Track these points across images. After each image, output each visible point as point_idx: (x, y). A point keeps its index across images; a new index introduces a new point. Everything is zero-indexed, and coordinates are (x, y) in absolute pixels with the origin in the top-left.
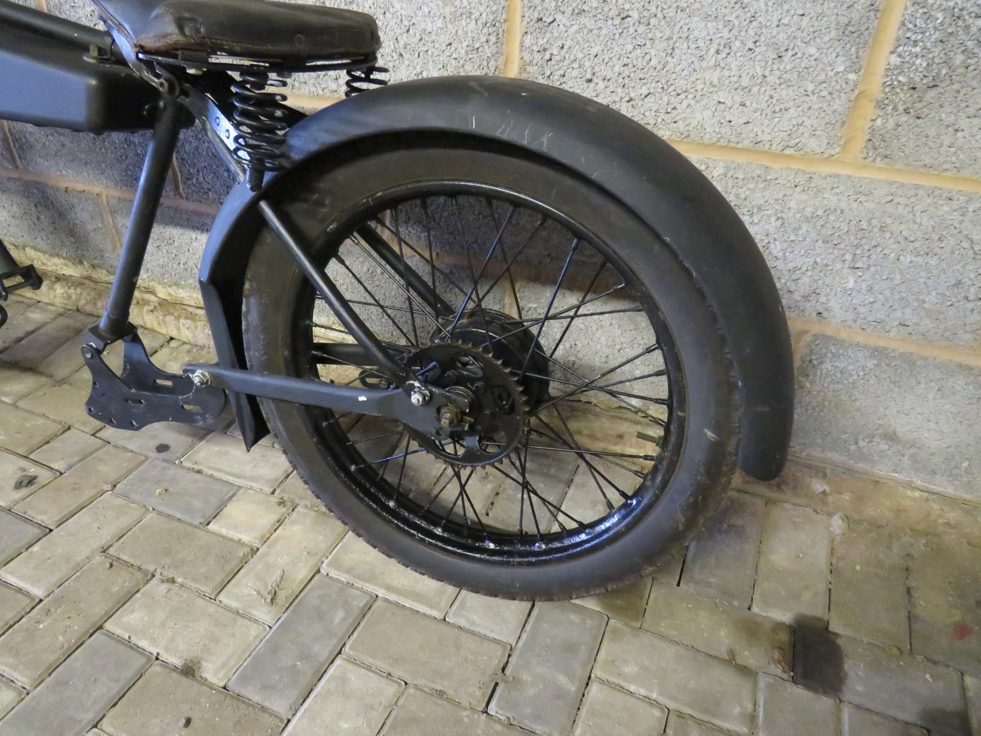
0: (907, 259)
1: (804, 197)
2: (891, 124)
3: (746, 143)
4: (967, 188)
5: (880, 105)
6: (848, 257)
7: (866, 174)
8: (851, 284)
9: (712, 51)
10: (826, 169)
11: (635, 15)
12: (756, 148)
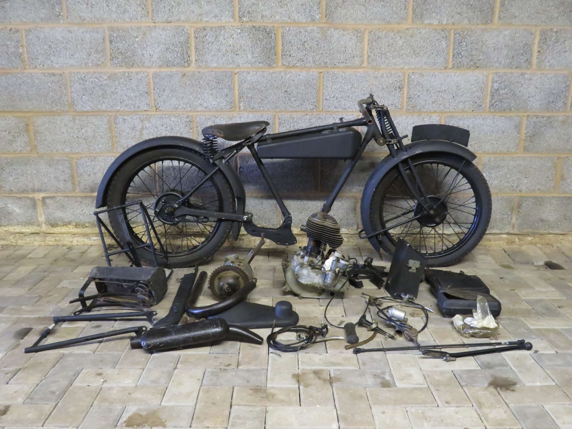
0: (536, 173)
1: (513, 162)
2: (527, 144)
3: (499, 152)
4: (545, 156)
5: (525, 140)
6: (524, 175)
7: (524, 155)
8: (526, 181)
9: (489, 133)
10: (517, 155)
11: (471, 126)
12: (501, 153)
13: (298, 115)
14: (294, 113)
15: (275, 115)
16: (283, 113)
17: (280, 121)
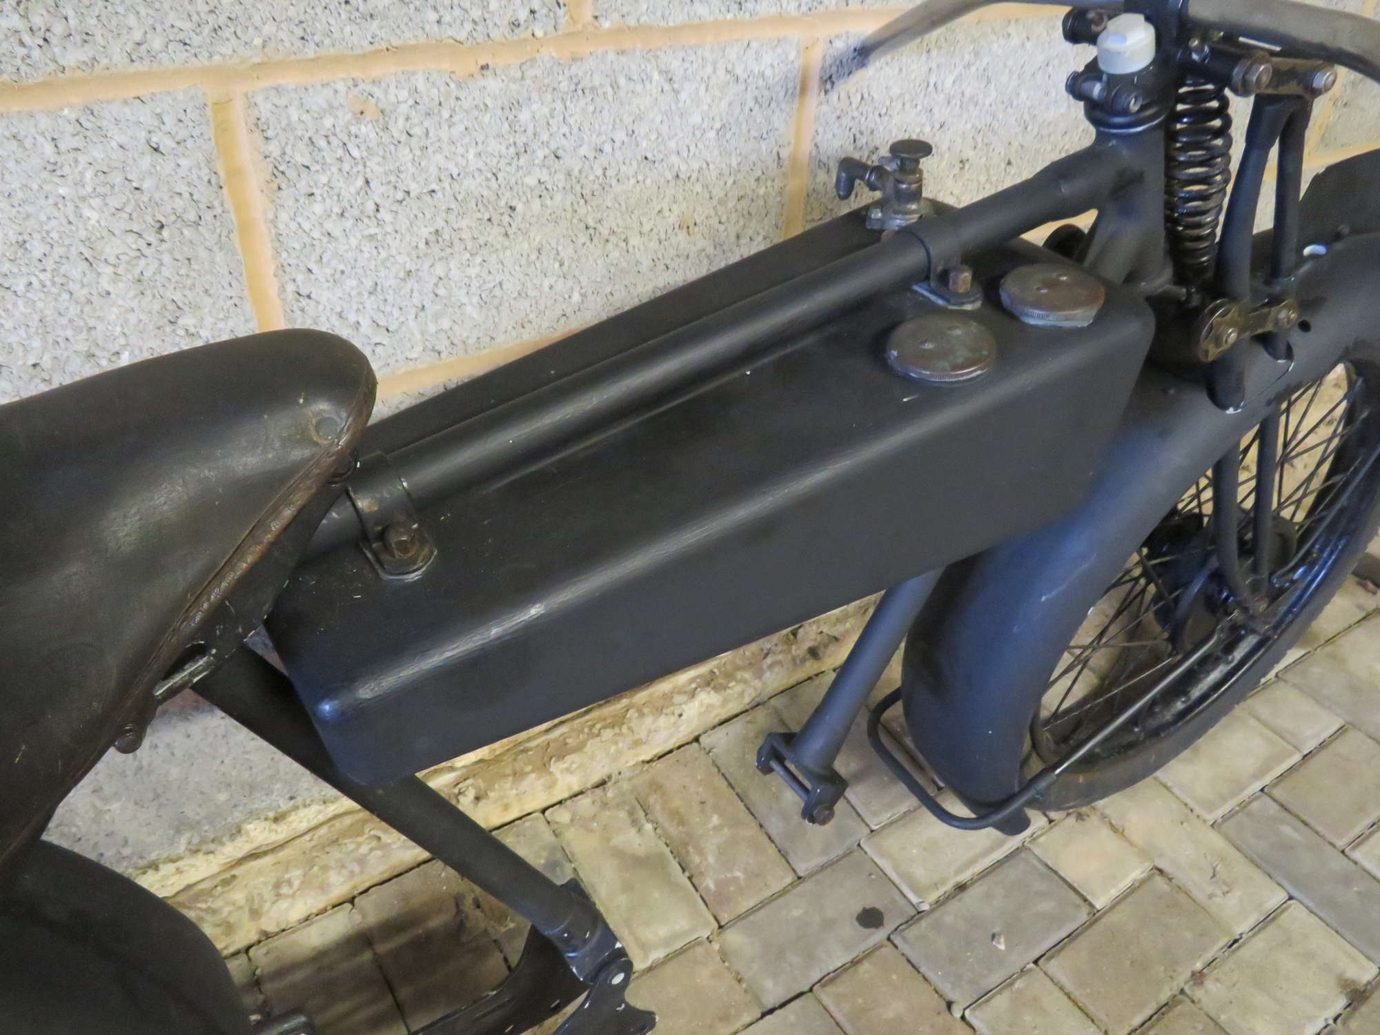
13: (420, 83)
14: (386, 69)
15: (222, 105)
16: (289, 80)
17: (273, 148)
